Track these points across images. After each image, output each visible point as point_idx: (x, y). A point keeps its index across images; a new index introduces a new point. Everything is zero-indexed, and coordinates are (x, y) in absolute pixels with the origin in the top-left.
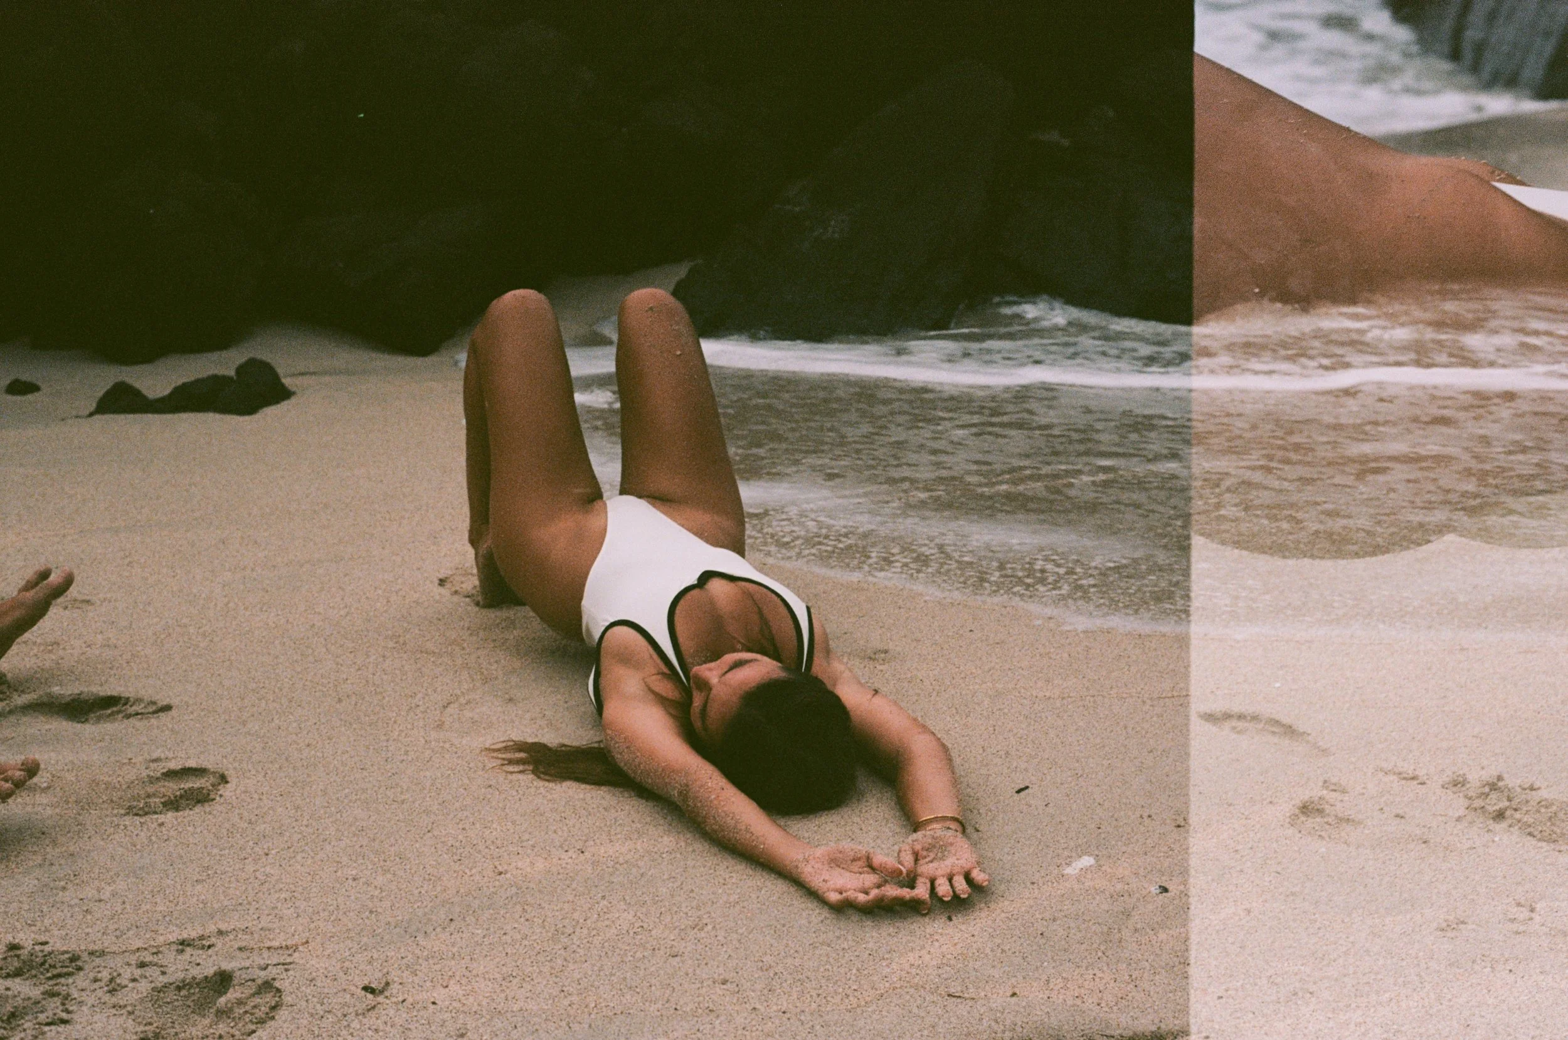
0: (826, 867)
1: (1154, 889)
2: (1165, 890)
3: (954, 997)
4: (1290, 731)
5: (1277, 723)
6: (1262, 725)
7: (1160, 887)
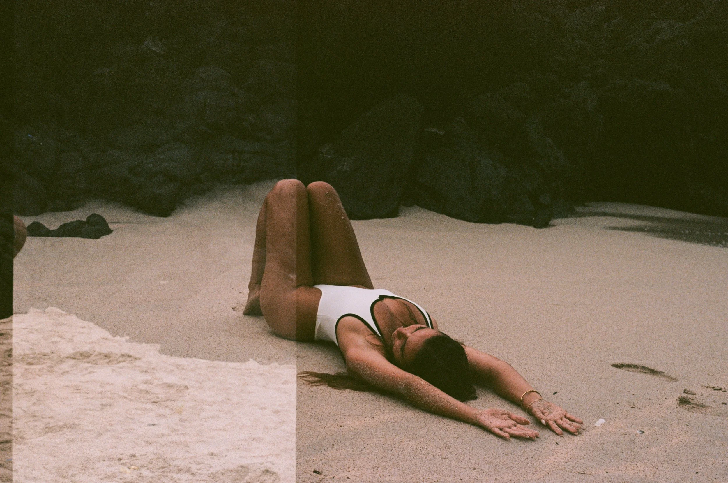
0: (490, 417)
1: (638, 432)
2: (643, 432)
3: (582, 473)
4: (653, 372)
5: (647, 368)
6: (639, 370)
7: (641, 431)
